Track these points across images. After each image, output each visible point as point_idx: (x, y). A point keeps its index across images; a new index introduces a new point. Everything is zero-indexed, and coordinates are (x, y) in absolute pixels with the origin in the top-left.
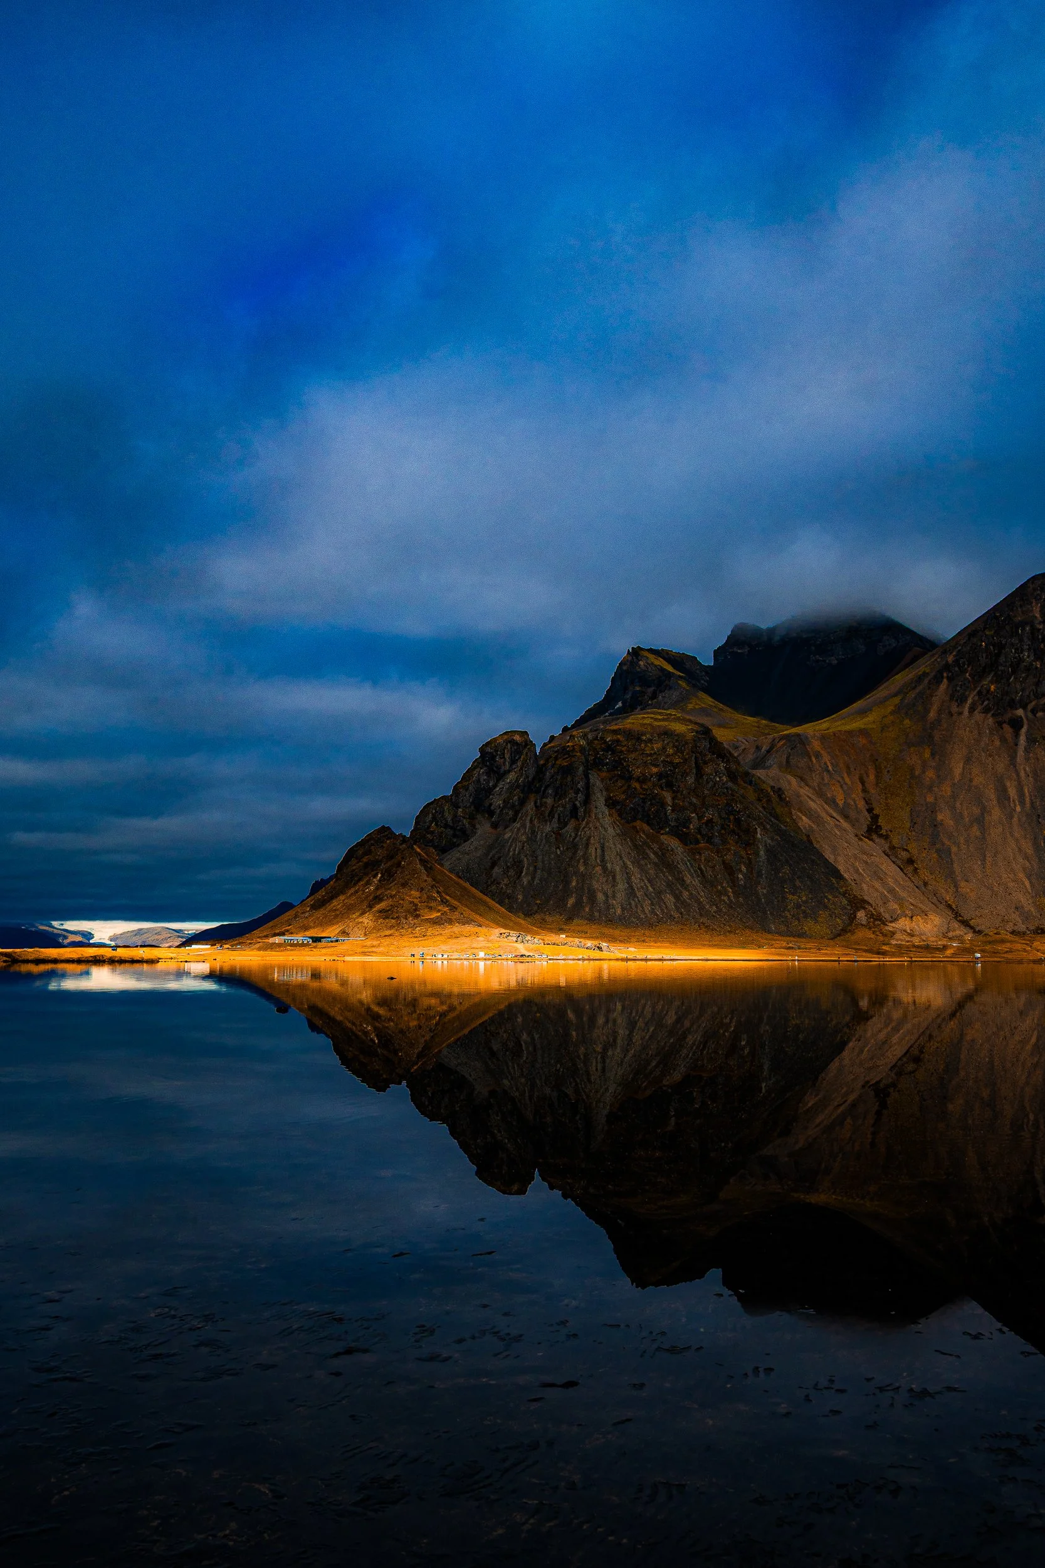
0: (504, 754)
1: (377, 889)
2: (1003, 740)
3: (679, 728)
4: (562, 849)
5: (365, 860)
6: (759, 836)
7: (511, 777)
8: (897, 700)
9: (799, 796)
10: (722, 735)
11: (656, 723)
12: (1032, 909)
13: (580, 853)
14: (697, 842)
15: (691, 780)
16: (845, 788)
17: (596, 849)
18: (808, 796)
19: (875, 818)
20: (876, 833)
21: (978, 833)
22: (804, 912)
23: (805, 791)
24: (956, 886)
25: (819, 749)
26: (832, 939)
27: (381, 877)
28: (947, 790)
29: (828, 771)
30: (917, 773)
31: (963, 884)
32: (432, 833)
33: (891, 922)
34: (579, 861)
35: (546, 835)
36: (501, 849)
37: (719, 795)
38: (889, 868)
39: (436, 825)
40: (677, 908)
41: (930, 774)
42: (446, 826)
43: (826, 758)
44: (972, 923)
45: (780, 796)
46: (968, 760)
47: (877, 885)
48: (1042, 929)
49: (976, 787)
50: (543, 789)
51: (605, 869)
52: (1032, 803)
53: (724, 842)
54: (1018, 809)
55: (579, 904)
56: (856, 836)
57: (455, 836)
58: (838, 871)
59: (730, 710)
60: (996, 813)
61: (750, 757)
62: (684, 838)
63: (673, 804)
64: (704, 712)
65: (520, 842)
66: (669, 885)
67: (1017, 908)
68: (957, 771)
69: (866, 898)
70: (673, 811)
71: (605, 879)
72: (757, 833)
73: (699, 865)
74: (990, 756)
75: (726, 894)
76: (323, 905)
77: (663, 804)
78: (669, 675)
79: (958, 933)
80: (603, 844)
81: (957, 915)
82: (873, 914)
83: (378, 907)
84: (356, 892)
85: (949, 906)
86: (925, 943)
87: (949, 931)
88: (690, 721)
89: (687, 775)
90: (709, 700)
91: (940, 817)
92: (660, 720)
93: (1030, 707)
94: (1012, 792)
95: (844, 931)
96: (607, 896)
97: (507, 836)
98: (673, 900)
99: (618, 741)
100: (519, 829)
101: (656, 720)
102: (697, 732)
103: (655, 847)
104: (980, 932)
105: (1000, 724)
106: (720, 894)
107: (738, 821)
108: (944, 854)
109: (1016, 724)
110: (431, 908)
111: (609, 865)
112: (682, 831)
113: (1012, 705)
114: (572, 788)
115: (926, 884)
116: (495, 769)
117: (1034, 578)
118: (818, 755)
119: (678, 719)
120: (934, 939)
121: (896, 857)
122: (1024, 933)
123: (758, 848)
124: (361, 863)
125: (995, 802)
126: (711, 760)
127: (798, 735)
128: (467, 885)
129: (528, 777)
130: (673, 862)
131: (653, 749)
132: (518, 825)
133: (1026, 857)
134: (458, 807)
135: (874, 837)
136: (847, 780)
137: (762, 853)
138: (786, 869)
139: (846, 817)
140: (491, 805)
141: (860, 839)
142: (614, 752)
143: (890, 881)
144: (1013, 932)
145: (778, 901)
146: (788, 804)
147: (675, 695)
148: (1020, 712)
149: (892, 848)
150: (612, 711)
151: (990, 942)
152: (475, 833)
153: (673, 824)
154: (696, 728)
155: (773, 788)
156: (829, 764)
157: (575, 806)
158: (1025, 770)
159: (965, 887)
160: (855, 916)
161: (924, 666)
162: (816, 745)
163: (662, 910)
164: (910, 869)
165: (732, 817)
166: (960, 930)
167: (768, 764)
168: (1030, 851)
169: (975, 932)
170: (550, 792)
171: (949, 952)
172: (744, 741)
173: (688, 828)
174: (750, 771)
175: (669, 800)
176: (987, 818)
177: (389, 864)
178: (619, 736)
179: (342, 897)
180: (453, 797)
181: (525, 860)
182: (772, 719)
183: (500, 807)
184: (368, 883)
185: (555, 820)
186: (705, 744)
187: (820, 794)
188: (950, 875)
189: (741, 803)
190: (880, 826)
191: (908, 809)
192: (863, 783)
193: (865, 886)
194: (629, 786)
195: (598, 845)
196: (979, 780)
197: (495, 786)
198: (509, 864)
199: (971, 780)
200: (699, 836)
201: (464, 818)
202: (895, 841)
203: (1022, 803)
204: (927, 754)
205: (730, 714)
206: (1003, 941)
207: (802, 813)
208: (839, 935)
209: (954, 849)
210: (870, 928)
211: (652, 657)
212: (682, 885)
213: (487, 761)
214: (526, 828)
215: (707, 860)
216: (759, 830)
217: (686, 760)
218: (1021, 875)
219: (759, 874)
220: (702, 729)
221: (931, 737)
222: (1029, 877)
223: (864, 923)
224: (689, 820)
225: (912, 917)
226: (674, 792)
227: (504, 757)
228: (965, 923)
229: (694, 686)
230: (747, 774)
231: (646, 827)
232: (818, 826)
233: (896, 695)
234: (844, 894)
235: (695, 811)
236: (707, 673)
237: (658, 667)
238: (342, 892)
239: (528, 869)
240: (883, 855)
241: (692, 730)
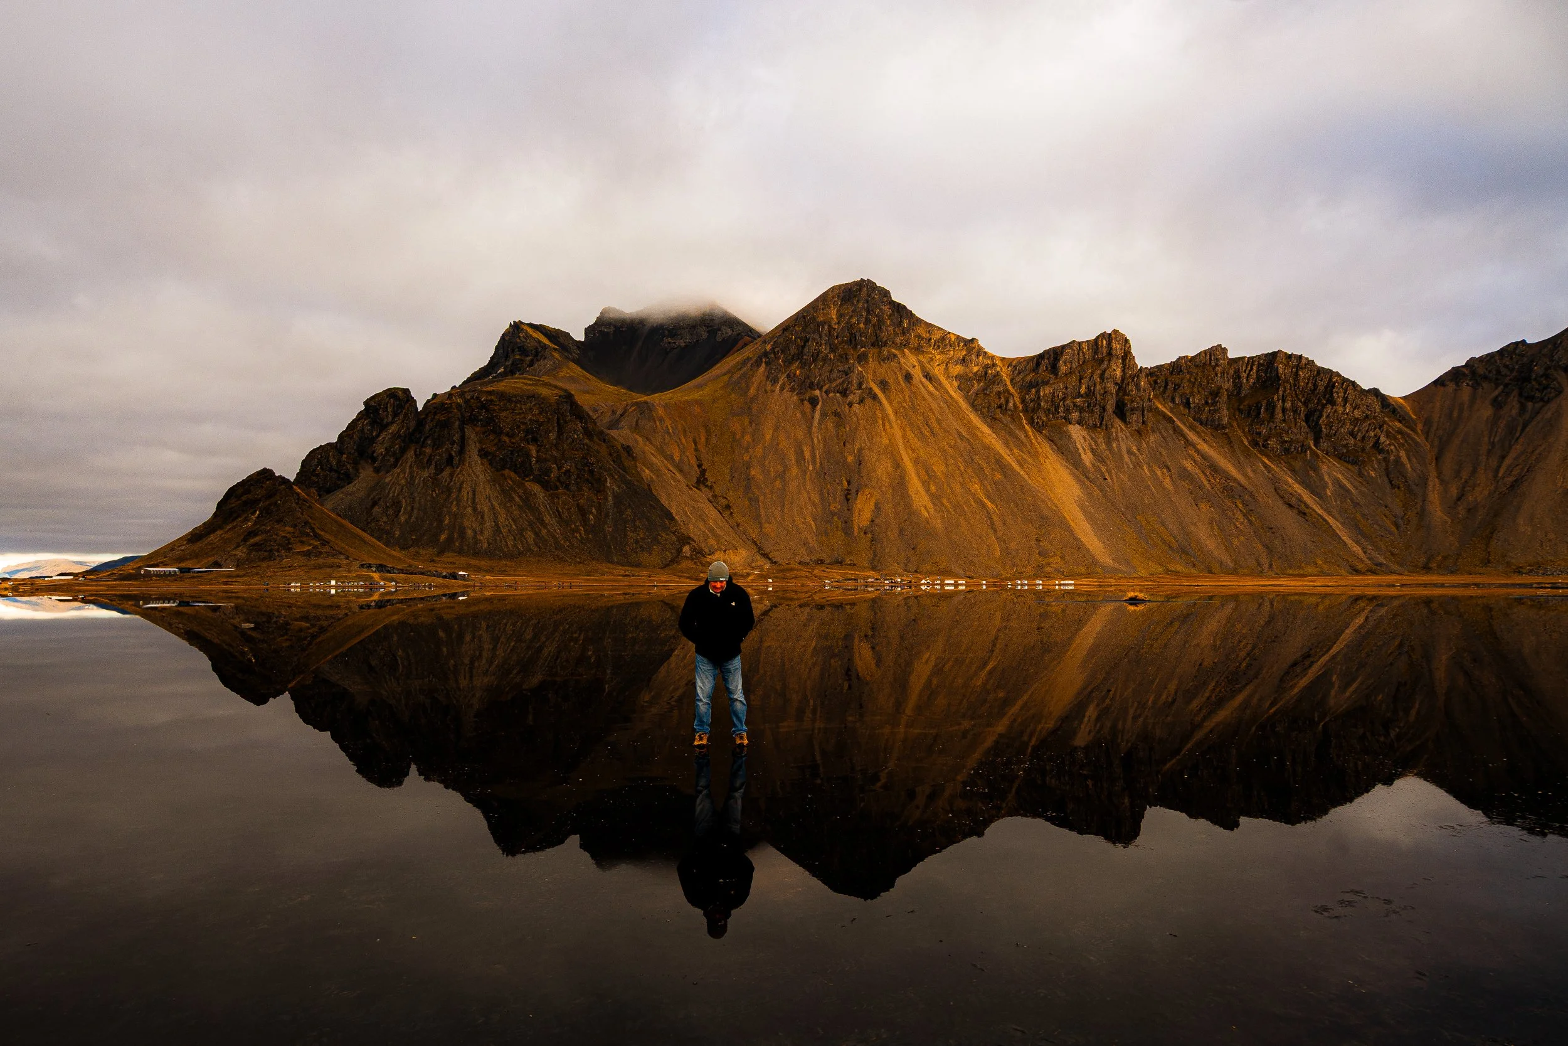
0: (387, 408)
1: (255, 524)
2: (804, 414)
3: (544, 392)
4: (437, 492)
5: (244, 498)
6: (608, 484)
7: (393, 428)
8: (726, 378)
9: (644, 452)
10: (584, 400)
11: (525, 387)
12: (816, 545)
13: (454, 496)
14: (557, 488)
15: (553, 436)
16: (681, 446)
17: (468, 493)
18: (652, 454)
19: (703, 472)
20: (703, 484)
21: (780, 486)
22: (641, 547)
23: (649, 449)
24: (761, 528)
25: (663, 414)
26: (662, 568)
27: (259, 515)
28: (759, 451)
29: (669, 433)
30: (738, 437)
31: (766, 525)
32: (317, 475)
33: (709, 555)
34: (452, 503)
35: (423, 480)
36: (381, 491)
37: (577, 450)
38: (712, 512)
39: (322, 468)
40: (536, 544)
41: (748, 438)
42: (331, 470)
43: (668, 423)
44: (770, 556)
45: (628, 453)
46: (776, 428)
47: (701, 525)
48: (821, 560)
49: (781, 450)
50: (422, 440)
51: (475, 509)
52: (821, 464)
53: (580, 489)
54: (811, 468)
55: (450, 540)
56: (687, 486)
57: (339, 478)
58: (671, 514)
59: (594, 378)
60: (795, 471)
61: (606, 419)
62: (545, 485)
63: (537, 456)
64: (572, 379)
65: (400, 485)
66: (530, 523)
67: (804, 544)
68: (768, 437)
69: (691, 535)
70: (537, 462)
71: (474, 519)
72: (607, 482)
73: (557, 507)
74: (793, 425)
75: (578, 531)
76: (200, 539)
77: (528, 455)
78: (545, 347)
79: (759, 563)
80: (475, 488)
81: (760, 549)
82: (695, 549)
83: (252, 541)
84: (234, 527)
85: (755, 543)
86: (734, 572)
87: (753, 561)
88: (556, 387)
89: (550, 432)
90: (577, 370)
91: (753, 472)
92: (530, 385)
93: (824, 389)
94: (807, 454)
95: (672, 561)
96: (476, 533)
97: (387, 480)
98: (533, 536)
99: (491, 401)
100: (399, 474)
101: (526, 384)
102: (560, 396)
103: (521, 491)
104: (776, 563)
105: (802, 401)
106: (573, 531)
107: (591, 472)
108: (753, 500)
109: (814, 402)
110: (302, 543)
111: (479, 507)
112: (544, 479)
113: (812, 386)
114: (448, 440)
115: (738, 525)
116: (378, 420)
117: (833, 288)
118: (661, 420)
119: (545, 384)
120: (741, 568)
121: (717, 503)
122: (808, 563)
123: (607, 494)
124: (239, 502)
125: (794, 462)
126: (571, 421)
127: (646, 402)
128: (346, 523)
129: (408, 428)
130: (535, 505)
131: (521, 409)
132: (399, 471)
133: (814, 505)
134: (342, 453)
135: (702, 487)
136: (683, 440)
137: (610, 498)
138: (629, 512)
139: (681, 471)
140: (374, 452)
141: (690, 489)
142: (487, 410)
143: (711, 523)
144: (800, 563)
145: (621, 538)
146: (634, 459)
147: (548, 364)
148: (817, 392)
149: (715, 496)
150: (495, 375)
151: (782, 571)
152: (359, 477)
153: (536, 472)
154: (561, 393)
155: (622, 445)
156: (669, 427)
157: (450, 455)
158: (818, 437)
159: (767, 529)
160: (682, 550)
161: (748, 352)
162: (661, 411)
163: (523, 544)
164: (727, 513)
165: (586, 469)
166: (761, 561)
167: (620, 426)
168: (817, 501)
169: (772, 562)
170: (429, 442)
171: (750, 578)
172: (603, 405)
173: (549, 476)
174: (605, 430)
175: (534, 453)
176: (787, 474)
177: (267, 503)
178: (492, 397)
179: (219, 532)
180: (338, 445)
181: (404, 501)
182: (630, 389)
183: (382, 454)
184: (247, 520)
185: (433, 467)
186: (566, 407)
187: (661, 451)
188: (757, 518)
189: (595, 457)
190: (706, 478)
191: (729, 465)
192: (695, 443)
193: (691, 527)
194: (500, 440)
195: (469, 489)
196: (784, 443)
197: (378, 436)
198: (388, 504)
199: (778, 444)
200: (558, 484)
201: (348, 463)
202: (718, 491)
203: (814, 462)
204: (747, 422)
205: (595, 383)
206: (792, 570)
207: (645, 466)
208: (668, 565)
209: (761, 498)
210: (693, 560)
211: (530, 331)
212: (542, 524)
213: (371, 413)
214: (405, 474)
215: (564, 503)
216: (608, 480)
217: (550, 419)
218: (809, 519)
219: (607, 515)
220: (565, 394)
221: (750, 408)
222: (815, 520)
223: (688, 555)
224: (549, 470)
225: (725, 551)
226: (538, 445)
227: (387, 411)
228: (765, 556)
229: (567, 358)
230: (602, 433)
231: (512, 474)
232: (658, 476)
233: (725, 374)
234: (674, 533)
235: (555, 463)
236: (578, 347)
237: (536, 340)
238: (221, 528)
239: (405, 509)
240: (707, 501)
241: (557, 395)
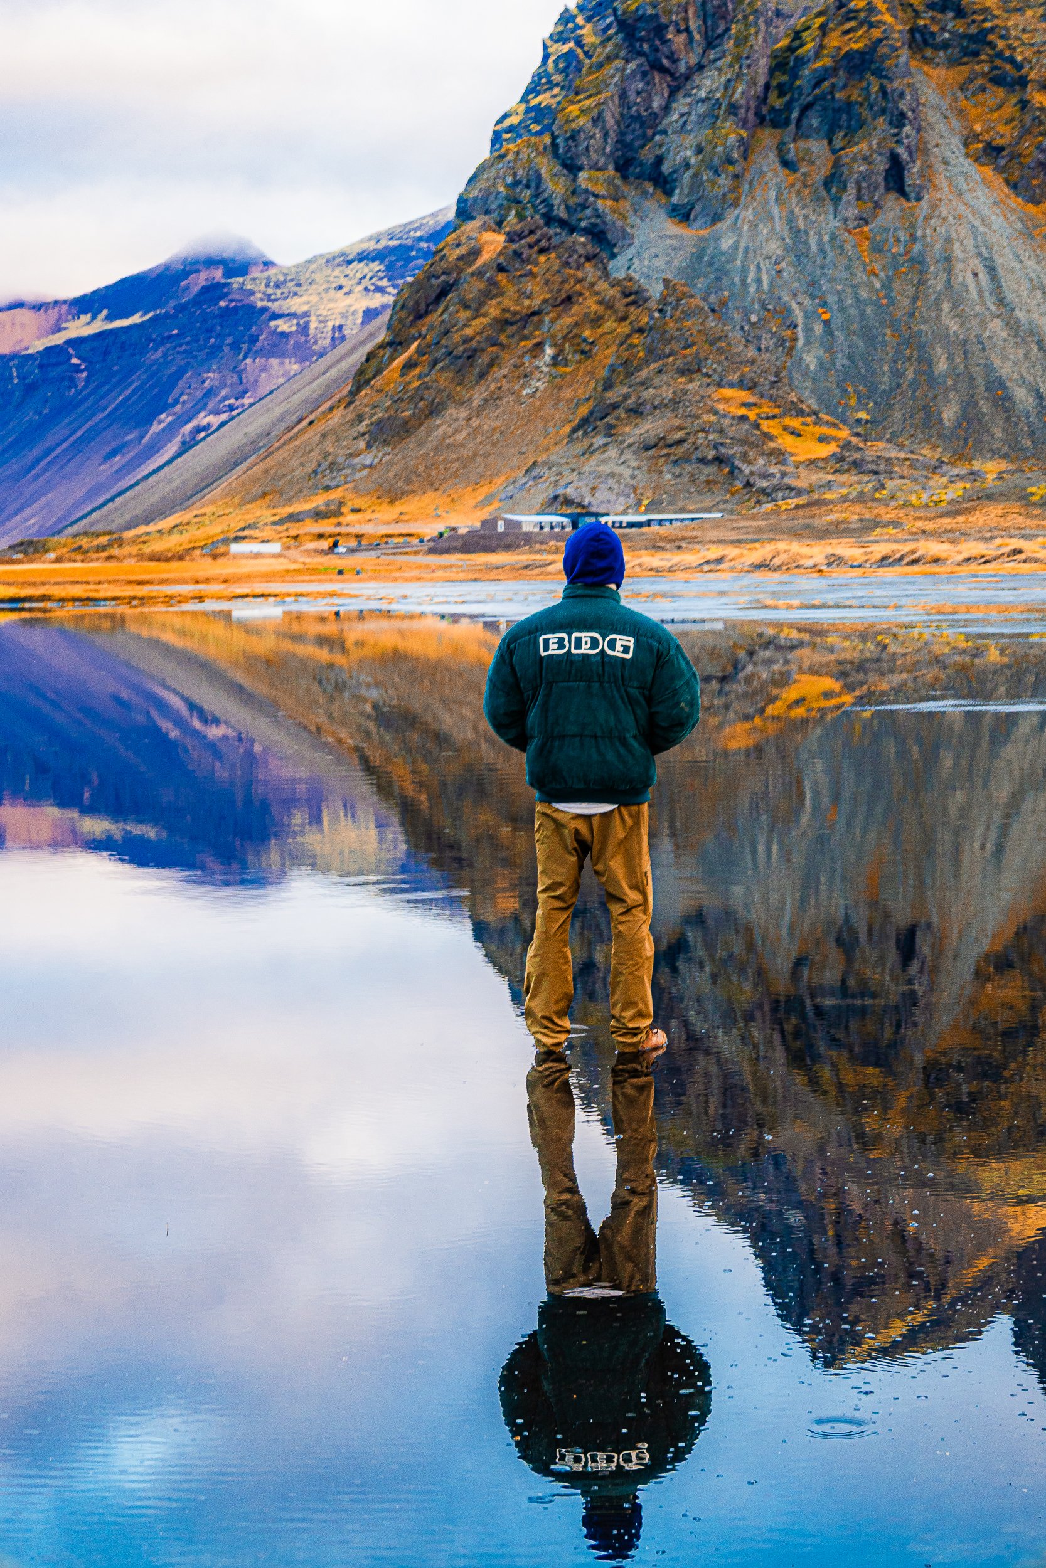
4: (882, 273)
13: (937, 284)
17: (976, 275)
34: (937, 303)
35: (833, 240)
36: (718, 279)
50: (795, 115)
65: (768, 257)
71: (1021, 354)
80: (991, 259)
97: (726, 244)
100: (754, 226)
111: (1020, 314)
129: (753, 83)
132: (749, 214)
140: (659, 160)
170: (815, 122)
181: (794, 305)
183: (687, 166)
185: (849, 196)
194: (1024, 104)
195: (974, 262)
197: (667, 109)
198: (754, 319)
214: (772, 221)
239: (808, 330)
